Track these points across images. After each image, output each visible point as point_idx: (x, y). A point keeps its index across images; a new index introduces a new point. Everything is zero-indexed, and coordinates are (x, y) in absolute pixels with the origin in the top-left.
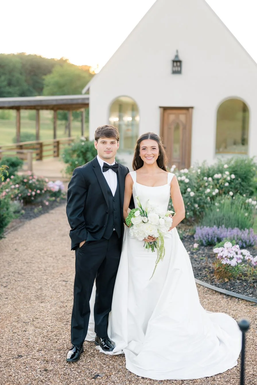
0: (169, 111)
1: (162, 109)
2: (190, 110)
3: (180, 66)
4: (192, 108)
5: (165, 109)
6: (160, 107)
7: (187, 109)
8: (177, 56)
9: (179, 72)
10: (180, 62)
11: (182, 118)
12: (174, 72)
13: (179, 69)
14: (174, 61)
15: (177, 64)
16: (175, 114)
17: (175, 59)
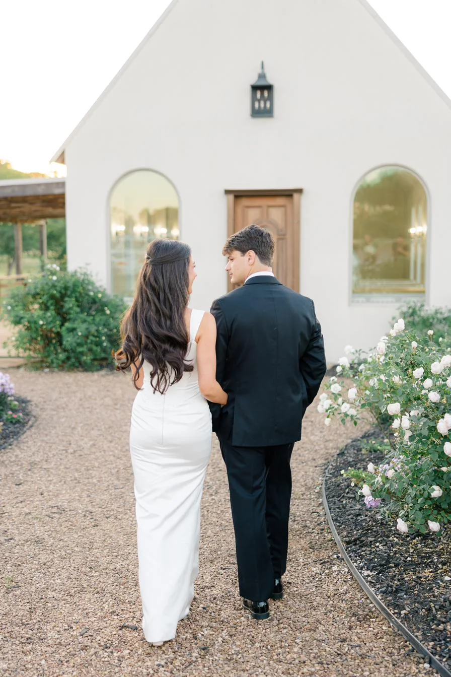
0: (245, 202)
1: (231, 197)
2: (296, 196)
3: (271, 98)
4: (300, 191)
5: (239, 195)
6: (227, 192)
7: (288, 194)
8: (262, 76)
9: (267, 113)
10: (269, 88)
11: (276, 215)
12: (256, 113)
13: (268, 105)
14: (255, 88)
15: (262, 94)
16: (259, 207)
17: (256, 82)
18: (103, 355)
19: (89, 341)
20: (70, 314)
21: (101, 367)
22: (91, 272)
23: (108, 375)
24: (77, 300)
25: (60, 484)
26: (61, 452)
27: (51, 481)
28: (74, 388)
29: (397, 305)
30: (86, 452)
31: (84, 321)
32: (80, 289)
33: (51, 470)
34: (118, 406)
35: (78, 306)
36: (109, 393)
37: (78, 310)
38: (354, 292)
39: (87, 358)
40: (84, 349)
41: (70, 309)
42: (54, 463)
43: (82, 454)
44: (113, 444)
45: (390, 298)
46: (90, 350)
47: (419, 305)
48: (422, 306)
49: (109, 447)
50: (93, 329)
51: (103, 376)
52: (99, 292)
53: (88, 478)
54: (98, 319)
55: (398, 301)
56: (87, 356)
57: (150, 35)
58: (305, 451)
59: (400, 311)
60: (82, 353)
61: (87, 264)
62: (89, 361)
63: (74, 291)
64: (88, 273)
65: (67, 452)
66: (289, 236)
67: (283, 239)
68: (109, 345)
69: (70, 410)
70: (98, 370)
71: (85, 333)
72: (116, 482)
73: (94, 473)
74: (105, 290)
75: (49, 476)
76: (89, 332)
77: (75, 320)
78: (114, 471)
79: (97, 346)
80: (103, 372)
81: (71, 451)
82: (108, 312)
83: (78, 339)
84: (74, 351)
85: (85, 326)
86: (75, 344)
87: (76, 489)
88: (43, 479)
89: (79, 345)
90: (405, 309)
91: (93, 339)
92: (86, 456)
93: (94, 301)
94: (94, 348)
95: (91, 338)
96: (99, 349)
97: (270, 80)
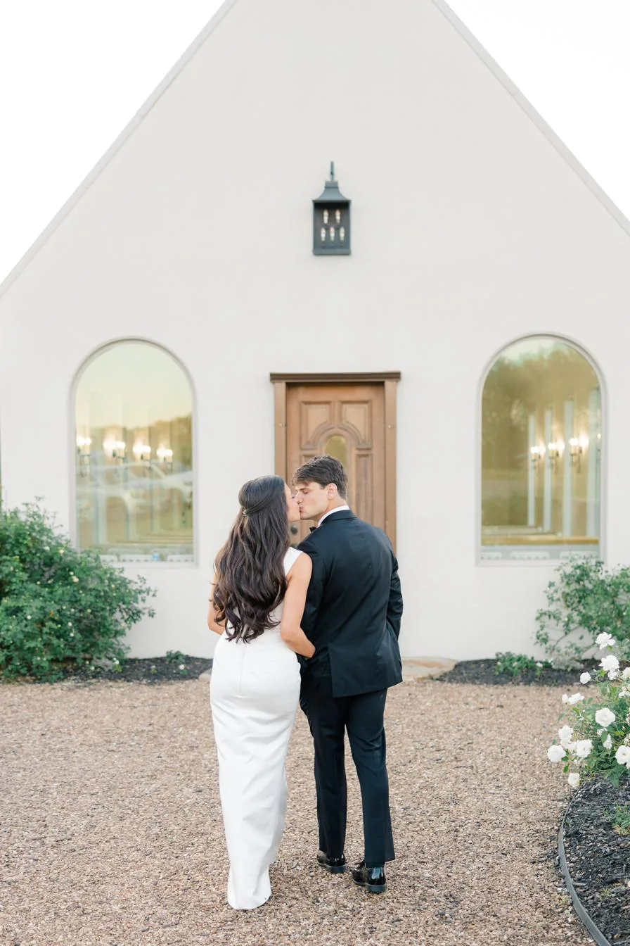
0: (303, 394)
1: (282, 386)
2: (389, 384)
3: (346, 223)
4: (396, 376)
5: (294, 383)
6: (275, 377)
7: (376, 382)
8: (332, 186)
9: (340, 248)
10: (344, 206)
11: (355, 416)
12: (322, 248)
13: (342, 235)
14: (319, 206)
15: (332, 216)
16: (327, 403)
17: (321, 196)
18: (68, 653)
19: (45, 630)
20: (10, 583)
21: (66, 674)
22: (45, 512)
23: (78, 687)
24: (23, 561)
25: (47, 918)
26: (30, 844)
27: (27, 911)
28: (25, 712)
29: (557, 563)
30: (80, 842)
31: (36, 596)
32: (28, 541)
33: (22, 887)
34: (113, 746)
35: (24, 570)
36: (89, 721)
37: (25, 576)
38: (483, 543)
39: (42, 660)
40: (37, 643)
41: (13, 574)
42: (22, 869)
43: (74, 846)
44: (127, 823)
45: (542, 552)
46: (47, 644)
47: (593, 562)
48: (599, 563)
49: (121, 829)
50: (52, 609)
51: (70, 690)
52: (60, 545)
53: (101, 903)
54: (59, 591)
55: (554, 556)
56: (42, 656)
57: (143, 115)
58: (494, 828)
59: (561, 572)
60: (32, 651)
61: (39, 499)
62: (46, 665)
63: (18, 543)
64: (41, 513)
65: (43, 844)
66: (376, 451)
67: (366, 456)
68: (79, 636)
69: (27, 755)
70: (60, 680)
71: (39, 616)
72: (161, 911)
73: (110, 889)
74: (68, 541)
75: (21, 900)
76: (45, 614)
77: (19, 594)
78: (148, 884)
79: (58, 637)
80: (69, 683)
81: (50, 841)
82: (76, 580)
83: (26, 626)
84: (19, 648)
85: (38, 603)
86: (21, 636)
87: (84, 929)
88: (9, 907)
89: (30, 636)
90: (569, 570)
91: (54, 626)
92: (82, 852)
93: (49, 562)
94: (55, 641)
95: (50, 624)
96: (62, 643)
97: (345, 193)
